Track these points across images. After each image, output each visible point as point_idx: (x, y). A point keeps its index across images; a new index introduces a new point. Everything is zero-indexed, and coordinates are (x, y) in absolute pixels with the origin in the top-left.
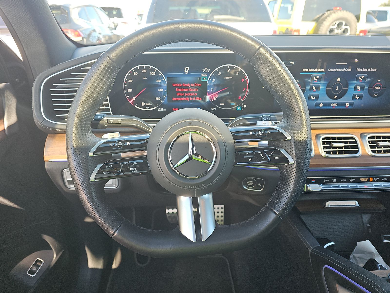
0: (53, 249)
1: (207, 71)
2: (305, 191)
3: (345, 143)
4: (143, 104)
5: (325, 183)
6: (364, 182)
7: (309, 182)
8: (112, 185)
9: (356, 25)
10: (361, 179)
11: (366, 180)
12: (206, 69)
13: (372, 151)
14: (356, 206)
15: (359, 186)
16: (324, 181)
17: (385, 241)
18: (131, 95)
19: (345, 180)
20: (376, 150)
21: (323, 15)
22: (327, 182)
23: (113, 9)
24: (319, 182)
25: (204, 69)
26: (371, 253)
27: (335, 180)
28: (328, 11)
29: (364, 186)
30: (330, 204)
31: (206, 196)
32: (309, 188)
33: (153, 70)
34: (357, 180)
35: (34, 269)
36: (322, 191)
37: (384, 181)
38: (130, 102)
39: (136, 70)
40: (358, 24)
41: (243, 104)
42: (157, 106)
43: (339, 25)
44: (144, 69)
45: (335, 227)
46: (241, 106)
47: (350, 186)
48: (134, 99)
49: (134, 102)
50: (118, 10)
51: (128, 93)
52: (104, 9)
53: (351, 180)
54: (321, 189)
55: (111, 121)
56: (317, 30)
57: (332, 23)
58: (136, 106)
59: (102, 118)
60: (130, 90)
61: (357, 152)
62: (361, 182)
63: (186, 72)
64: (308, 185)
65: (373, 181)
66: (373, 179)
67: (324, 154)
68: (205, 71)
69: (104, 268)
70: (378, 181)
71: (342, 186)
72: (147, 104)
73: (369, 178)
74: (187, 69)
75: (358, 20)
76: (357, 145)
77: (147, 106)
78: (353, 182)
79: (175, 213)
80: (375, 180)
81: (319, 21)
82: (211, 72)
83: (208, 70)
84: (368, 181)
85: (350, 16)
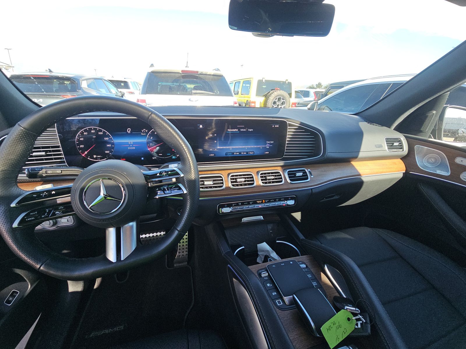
0: (27, 281)
1: (145, 131)
2: (221, 213)
3: (245, 178)
4: (95, 156)
5: (233, 206)
6: (259, 203)
7: (223, 206)
8: (68, 223)
9: (289, 99)
10: (257, 202)
11: (261, 202)
12: (144, 129)
13: (263, 183)
14: (261, 219)
15: (256, 206)
16: (233, 205)
17: (277, 241)
18: (83, 150)
19: (247, 203)
20: (267, 182)
21: (269, 93)
22: (235, 206)
23: (122, 82)
24: (229, 206)
25: (143, 130)
26: (268, 251)
27: (240, 204)
28: (272, 90)
29: (259, 206)
30: (245, 220)
31: (131, 224)
32: (223, 211)
33: (101, 131)
34: (255, 203)
35: (11, 299)
36: (231, 212)
37: (272, 202)
38: (83, 155)
39: (86, 131)
40: (291, 99)
41: (176, 154)
42: (107, 157)
43: (279, 99)
44: (93, 130)
45: (250, 235)
46: (175, 155)
47: (251, 207)
48: (86, 153)
49: (87, 155)
50: (126, 83)
51: (80, 149)
52: (112, 82)
53: (251, 203)
54: (231, 211)
55: (49, 172)
56: (266, 102)
57: (275, 98)
58: (88, 158)
59: (40, 170)
60: (82, 146)
61: (253, 184)
62: (257, 203)
63: (129, 132)
64: (222, 209)
65: (265, 202)
66: (265, 201)
67: (232, 187)
68: (144, 131)
69: (84, 290)
70: (268, 202)
71: (245, 207)
72: (98, 156)
73: (262, 200)
74: (129, 130)
75: (290, 97)
76: (253, 179)
77: (99, 158)
78: (252, 204)
79: (148, 237)
80: (266, 201)
81: (267, 96)
82: (148, 132)
83: (147, 131)
84: (262, 202)
85: (285, 94)
